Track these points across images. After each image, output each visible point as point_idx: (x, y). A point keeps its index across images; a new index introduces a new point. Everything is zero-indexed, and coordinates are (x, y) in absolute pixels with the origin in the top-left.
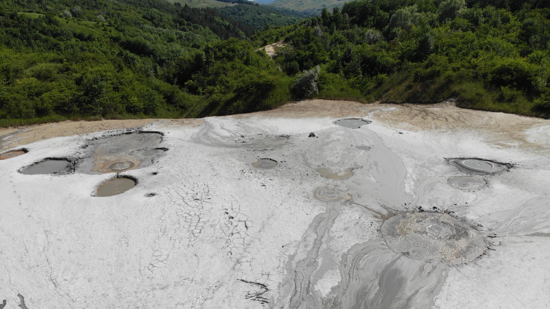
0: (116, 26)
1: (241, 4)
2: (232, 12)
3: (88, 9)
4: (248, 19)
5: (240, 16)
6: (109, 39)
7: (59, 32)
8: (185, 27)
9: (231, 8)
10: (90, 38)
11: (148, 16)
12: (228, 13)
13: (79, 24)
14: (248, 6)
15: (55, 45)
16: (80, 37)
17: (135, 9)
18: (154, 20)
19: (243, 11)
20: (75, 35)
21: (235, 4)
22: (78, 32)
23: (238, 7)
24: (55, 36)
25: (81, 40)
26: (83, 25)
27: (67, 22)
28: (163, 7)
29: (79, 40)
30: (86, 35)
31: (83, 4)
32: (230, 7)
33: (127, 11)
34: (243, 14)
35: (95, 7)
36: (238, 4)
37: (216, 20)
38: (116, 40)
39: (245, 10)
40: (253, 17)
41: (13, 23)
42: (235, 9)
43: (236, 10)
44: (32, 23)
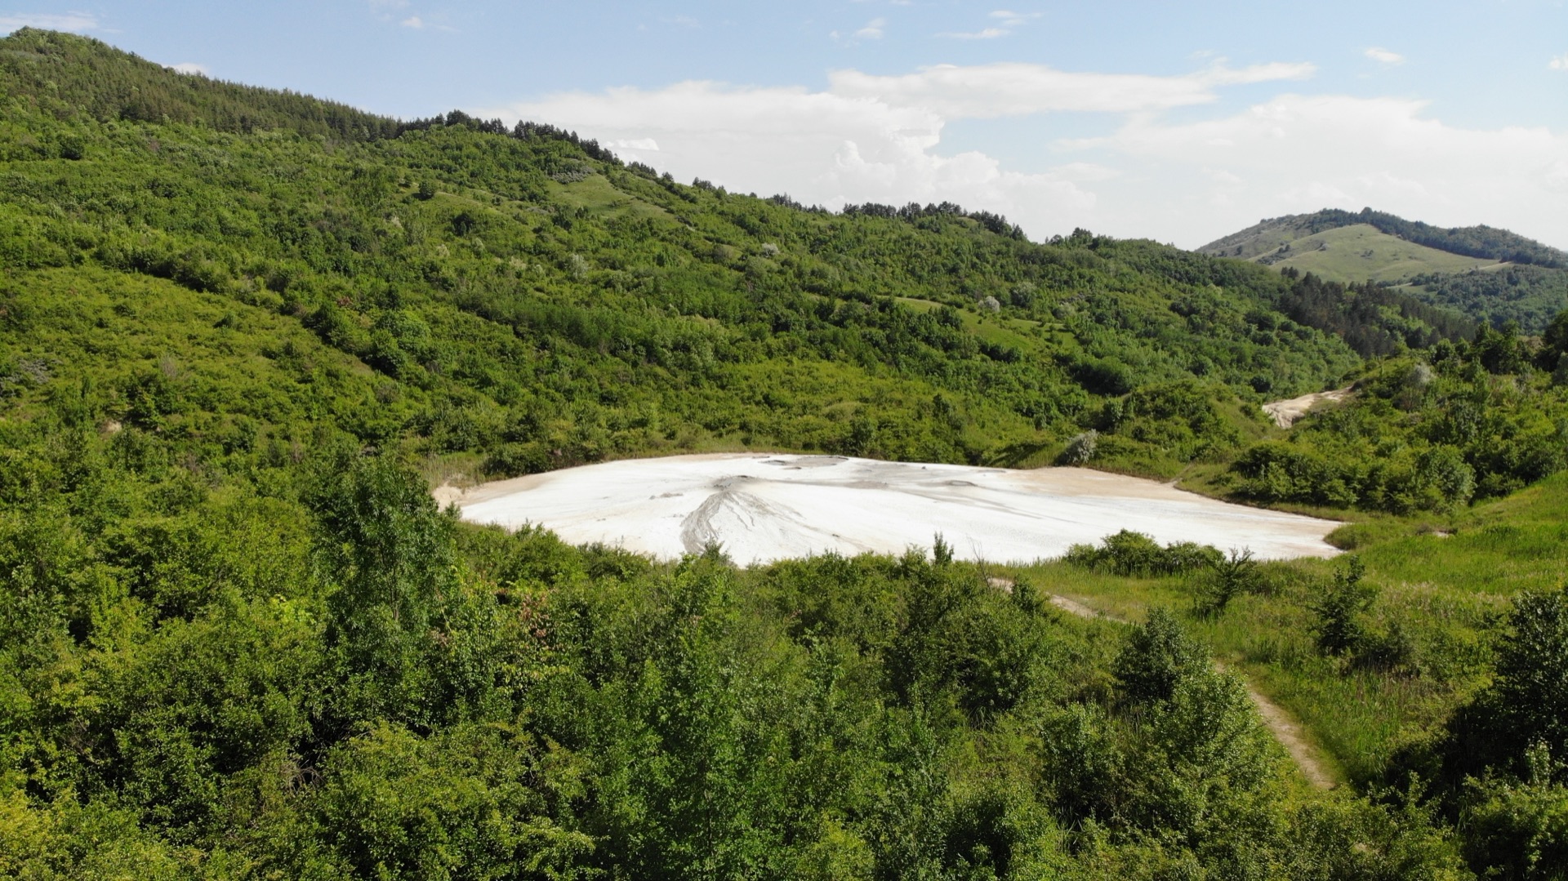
0: (1078, 331)
1: (1523, 266)
2: (1488, 289)
3: (1050, 287)
4: (1532, 309)
5: (1509, 298)
6: (1049, 359)
7: (956, 341)
8: (1273, 334)
9: (1488, 275)
10: (1009, 357)
11: (1183, 306)
12: (1472, 289)
13: (1002, 327)
14: (1544, 271)
15: (940, 366)
16: (993, 353)
17: (1160, 288)
18: (1193, 316)
19: (1523, 286)
20: (983, 349)
21: (1506, 264)
22: (991, 342)
23: (1509, 274)
24: (948, 347)
25: (993, 359)
26: (1010, 328)
27: (980, 322)
28: (1245, 280)
29: (988, 358)
30: (1005, 348)
31: (1043, 277)
32: (1483, 274)
33: (1138, 293)
34: (1521, 294)
35: (1066, 282)
36: (1512, 265)
37: (1384, 317)
38: (1061, 360)
39: (1532, 283)
40: (1549, 303)
41: (881, 319)
42: (1499, 278)
43: (1502, 281)
44: (914, 321)
